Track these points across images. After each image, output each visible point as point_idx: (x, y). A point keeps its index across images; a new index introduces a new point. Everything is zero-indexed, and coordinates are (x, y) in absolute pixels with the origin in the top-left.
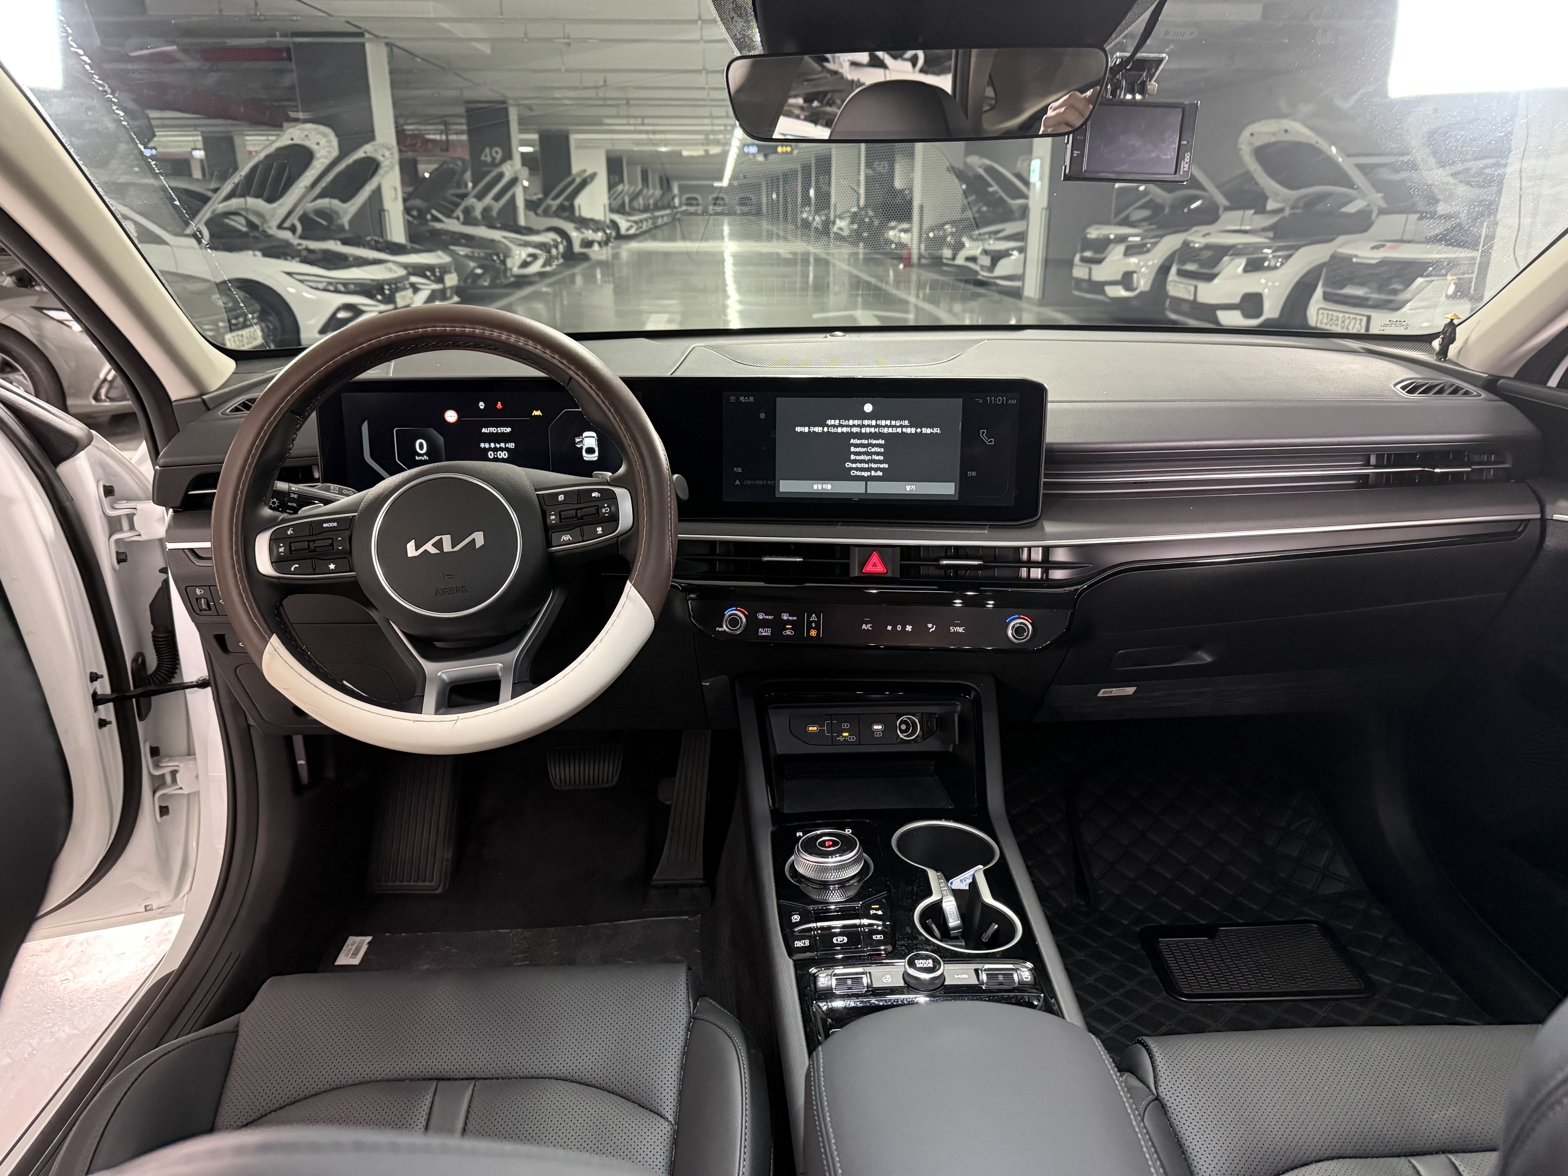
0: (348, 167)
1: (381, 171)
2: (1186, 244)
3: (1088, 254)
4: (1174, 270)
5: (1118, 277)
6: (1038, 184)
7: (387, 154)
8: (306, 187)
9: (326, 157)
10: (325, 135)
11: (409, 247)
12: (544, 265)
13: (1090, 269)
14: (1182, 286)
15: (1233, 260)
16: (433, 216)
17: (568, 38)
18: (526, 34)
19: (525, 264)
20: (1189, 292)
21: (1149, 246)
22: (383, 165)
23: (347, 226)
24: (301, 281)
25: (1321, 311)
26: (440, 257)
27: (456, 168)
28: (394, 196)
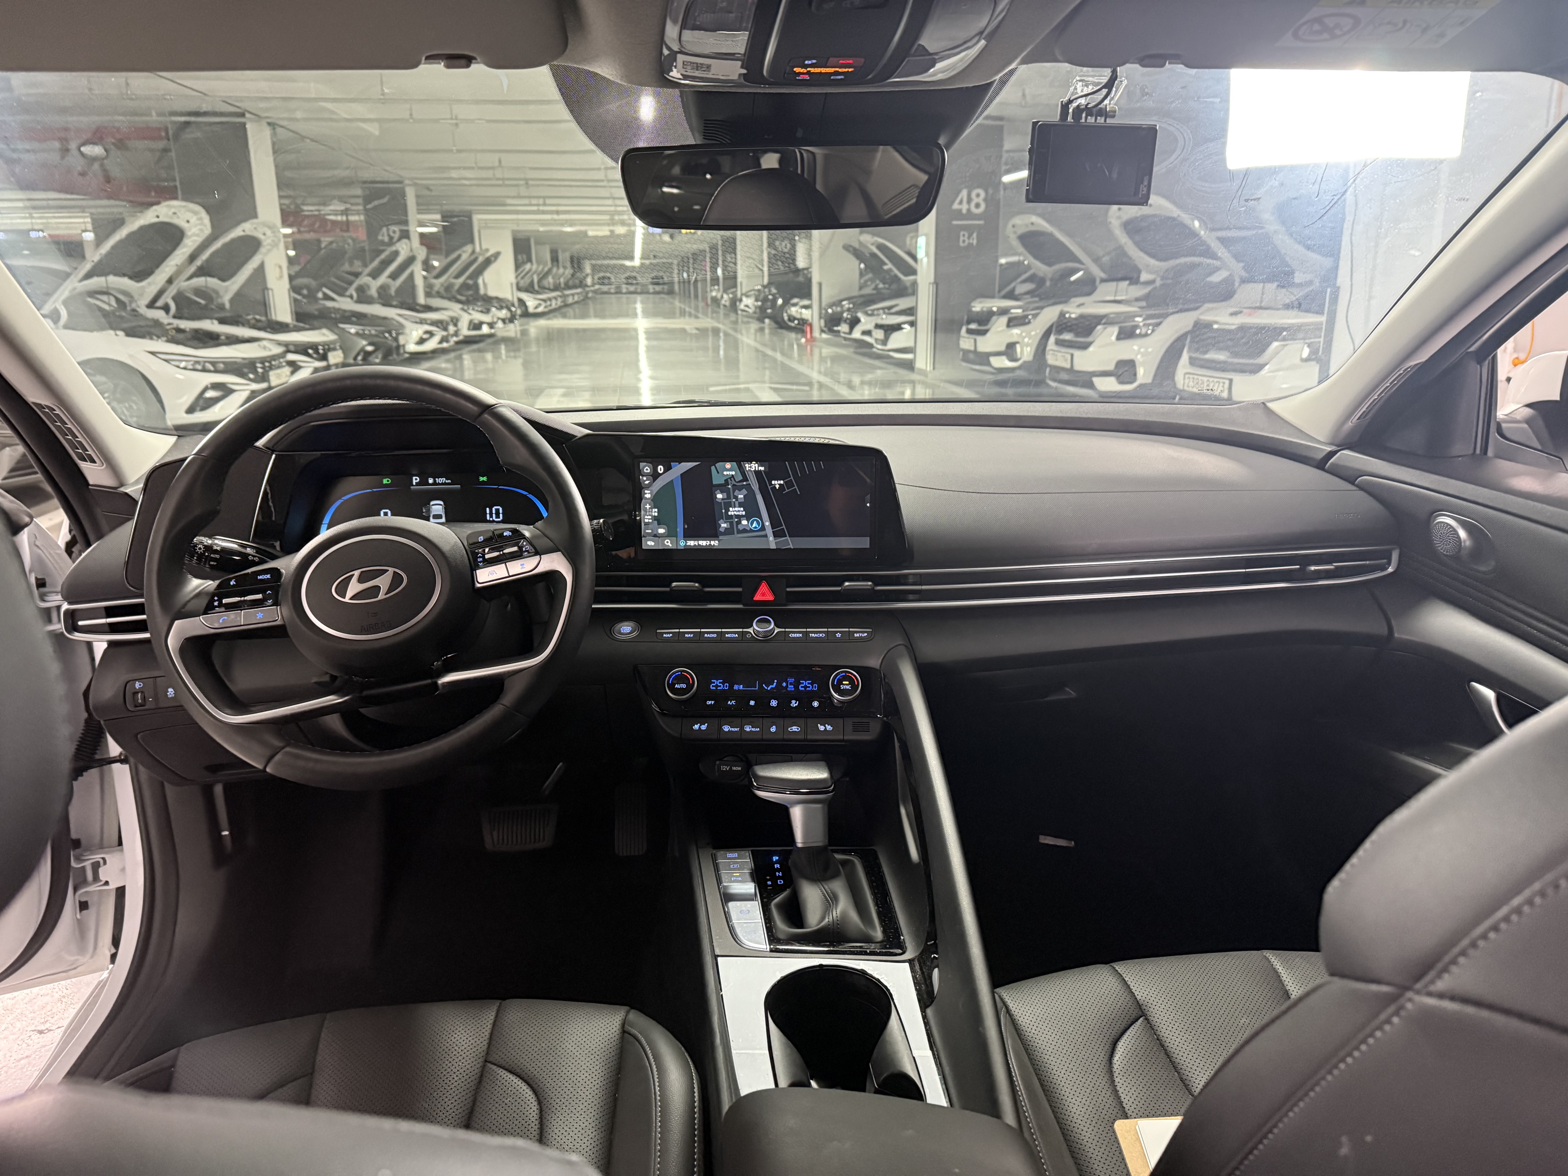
0: (225, 246)
1: (263, 250)
2: (1062, 314)
3: (973, 326)
4: (1052, 339)
5: (1003, 348)
6: (925, 260)
7: (269, 233)
8: (177, 265)
9: (197, 235)
10: (195, 213)
11: (291, 326)
12: (441, 342)
13: (975, 341)
14: (1059, 354)
15: (1105, 328)
16: (325, 294)
17: (456, 119)
18: (411, 115)
19: (421, 341)
20: (1066, 360)
21: (1030, 317)
22: (265, 243)
23: (227, 306)
24: (166, 360)
25: (1187, 376)
26: (324, 335)
27: (346, 246)
28: (278, 275)
